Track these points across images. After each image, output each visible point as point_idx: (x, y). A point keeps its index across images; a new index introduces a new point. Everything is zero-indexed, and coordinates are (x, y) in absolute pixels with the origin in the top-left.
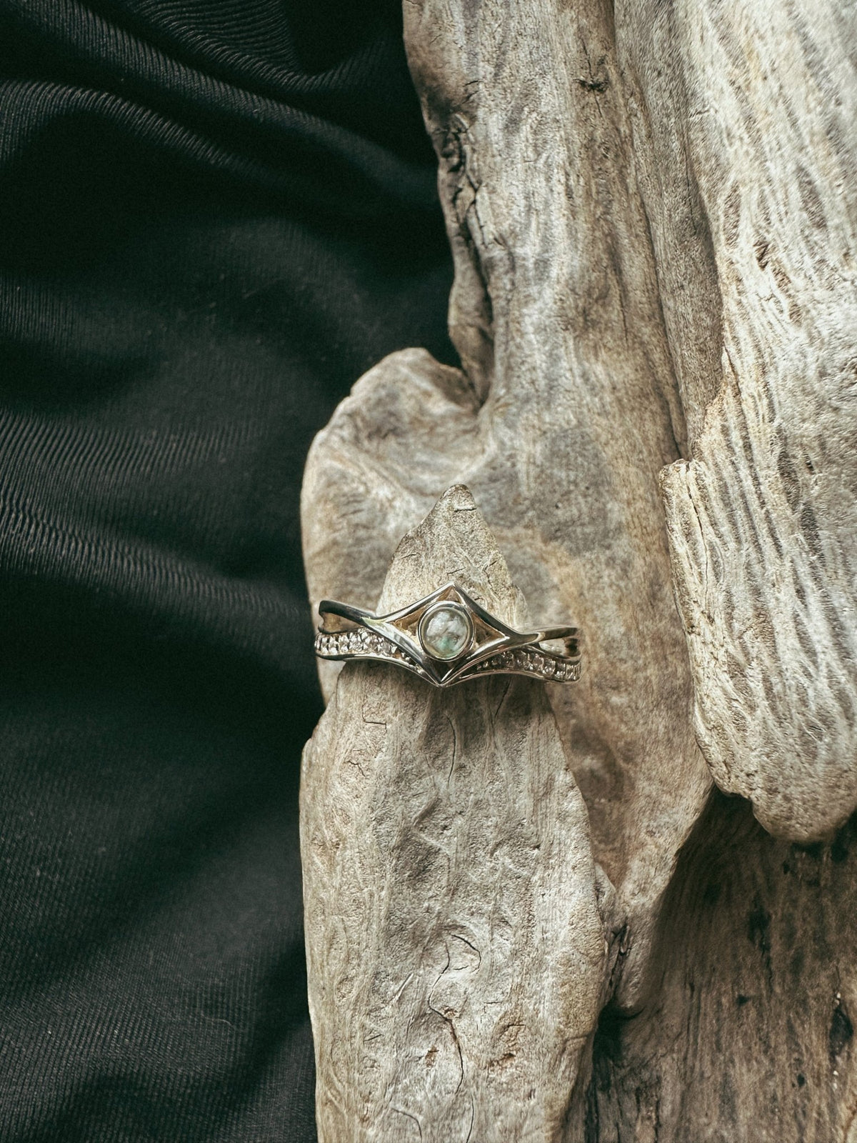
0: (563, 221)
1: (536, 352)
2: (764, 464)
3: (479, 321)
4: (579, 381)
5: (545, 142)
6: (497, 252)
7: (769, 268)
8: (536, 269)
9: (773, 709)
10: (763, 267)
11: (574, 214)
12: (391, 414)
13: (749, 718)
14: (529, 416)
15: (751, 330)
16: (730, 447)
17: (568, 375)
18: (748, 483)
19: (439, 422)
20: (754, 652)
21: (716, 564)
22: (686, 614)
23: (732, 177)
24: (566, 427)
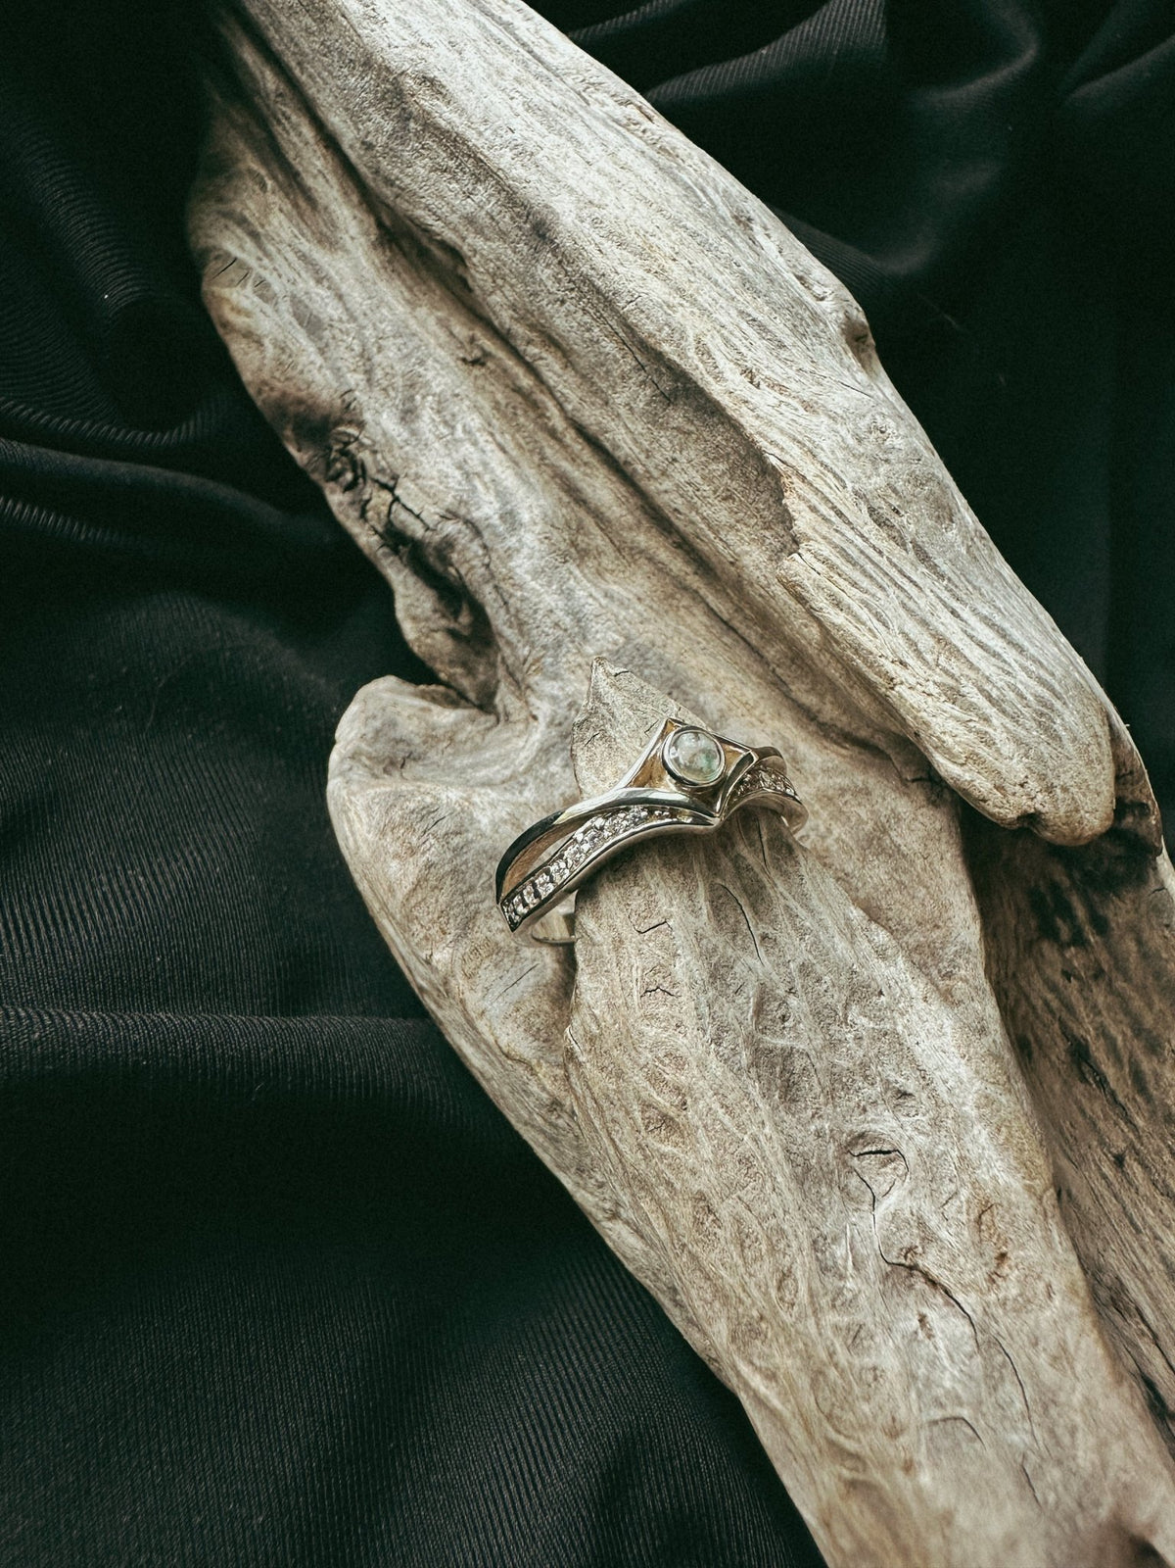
0: (509, 472)
1: (545, 596)
2: (861, 522)
3: (443, 622)
4: (604, 602)
5: (453, 415)
6: (450, 528)
7: (763, 385)
8: (505, 522)
9: (1004, 712)
10: (758, 386)
11: (516, 463)
12: (398, 741)
13: (990, 730)
14: (569, 657)
15: (782, 431)
16: (825, 519)
17: (590, 601)
18: (859, 541)
19: (455, 729)
20: (956, 672)
21: (878, 616)
22: (879, 674)
23: (691, 334)
24: (616, 648)
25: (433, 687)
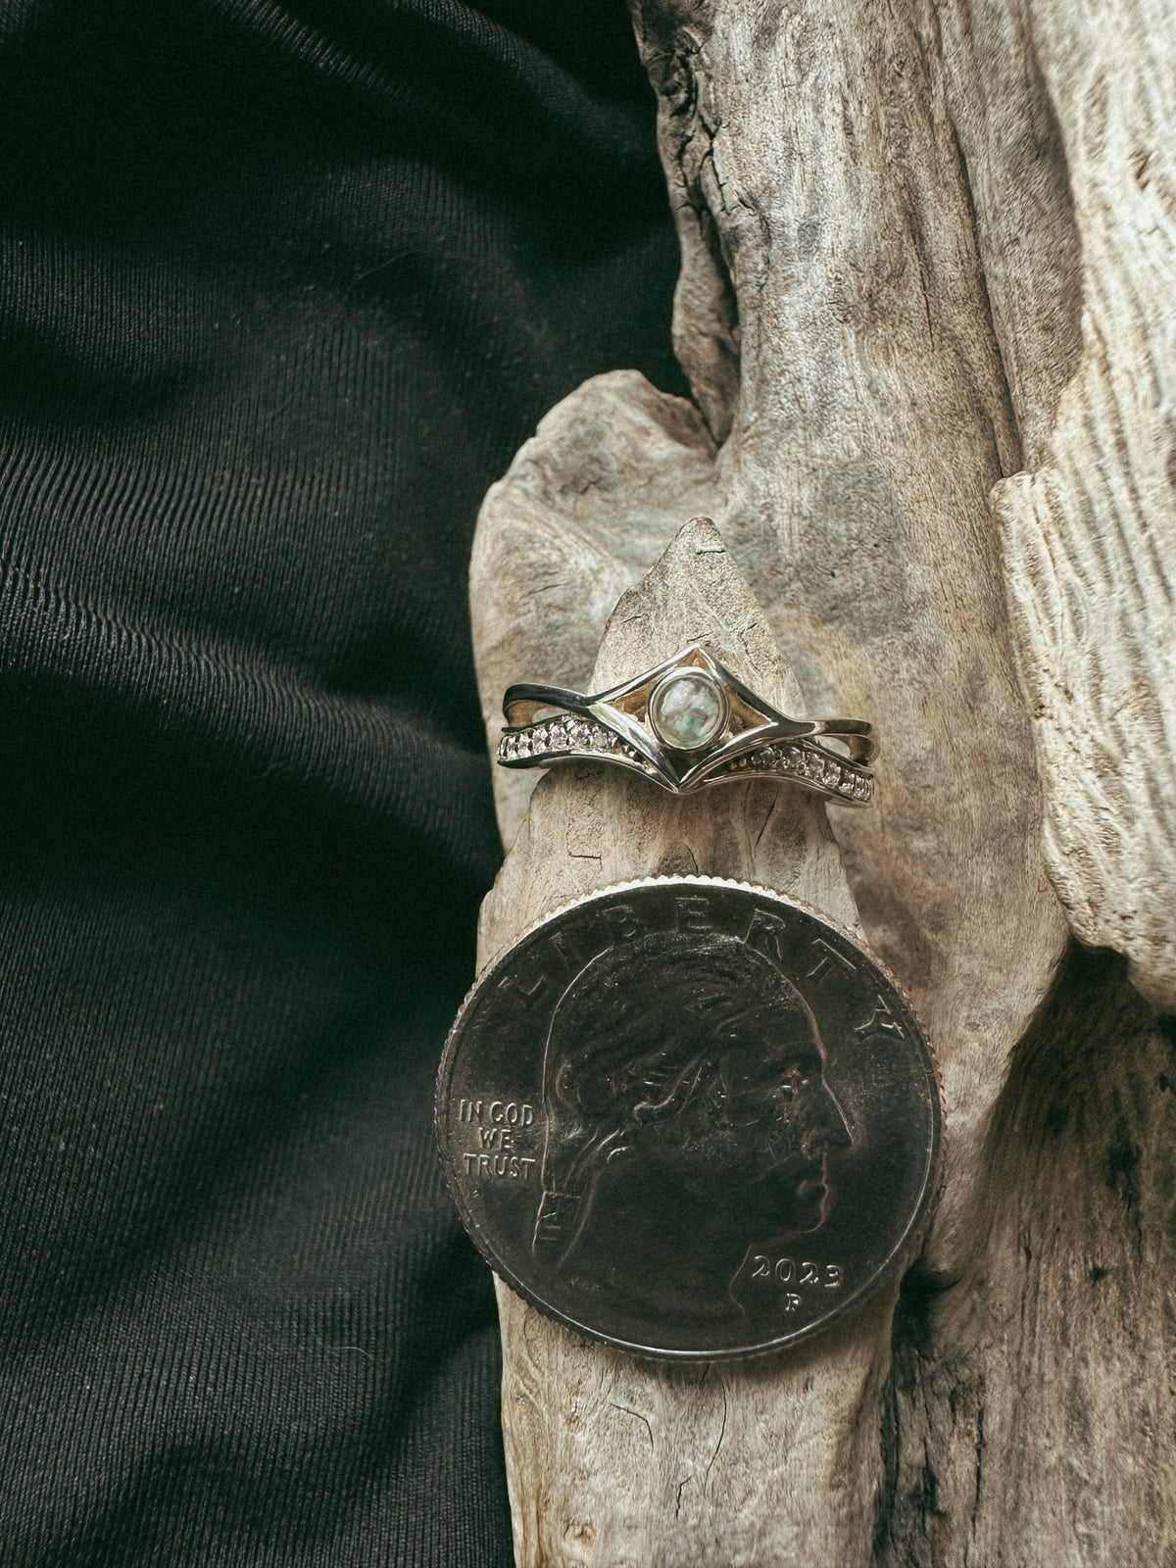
0: (840, 167)
1: (801, 356)
2: (1146, 469)
3: (716, 327)
4: (863, 393)
5: (813, 56)
6: (745, 219)
7: (1152, 188)
8: (801, 238)
9: (1161, 820)
10: (1144, 186)
11: (854, 156)
12: (594, 459)
13: (1125, 835)
14: (793, 446)
15: (1126, 279)
16: (1095, 446)
17: (848, 385)
18: (1123, 497)
19: (661, 469)
20: (1131, 740)
21: (1076, 615)
22: (1032, 690)
23: (1096, 60)
24: (846, 459)
25: (679, 400)
